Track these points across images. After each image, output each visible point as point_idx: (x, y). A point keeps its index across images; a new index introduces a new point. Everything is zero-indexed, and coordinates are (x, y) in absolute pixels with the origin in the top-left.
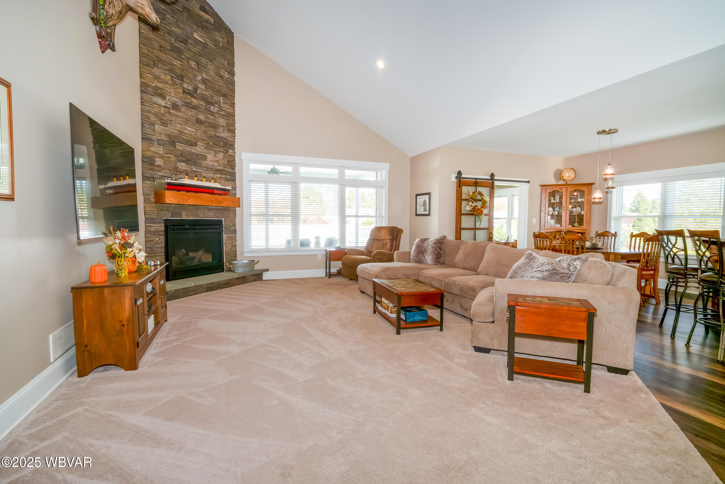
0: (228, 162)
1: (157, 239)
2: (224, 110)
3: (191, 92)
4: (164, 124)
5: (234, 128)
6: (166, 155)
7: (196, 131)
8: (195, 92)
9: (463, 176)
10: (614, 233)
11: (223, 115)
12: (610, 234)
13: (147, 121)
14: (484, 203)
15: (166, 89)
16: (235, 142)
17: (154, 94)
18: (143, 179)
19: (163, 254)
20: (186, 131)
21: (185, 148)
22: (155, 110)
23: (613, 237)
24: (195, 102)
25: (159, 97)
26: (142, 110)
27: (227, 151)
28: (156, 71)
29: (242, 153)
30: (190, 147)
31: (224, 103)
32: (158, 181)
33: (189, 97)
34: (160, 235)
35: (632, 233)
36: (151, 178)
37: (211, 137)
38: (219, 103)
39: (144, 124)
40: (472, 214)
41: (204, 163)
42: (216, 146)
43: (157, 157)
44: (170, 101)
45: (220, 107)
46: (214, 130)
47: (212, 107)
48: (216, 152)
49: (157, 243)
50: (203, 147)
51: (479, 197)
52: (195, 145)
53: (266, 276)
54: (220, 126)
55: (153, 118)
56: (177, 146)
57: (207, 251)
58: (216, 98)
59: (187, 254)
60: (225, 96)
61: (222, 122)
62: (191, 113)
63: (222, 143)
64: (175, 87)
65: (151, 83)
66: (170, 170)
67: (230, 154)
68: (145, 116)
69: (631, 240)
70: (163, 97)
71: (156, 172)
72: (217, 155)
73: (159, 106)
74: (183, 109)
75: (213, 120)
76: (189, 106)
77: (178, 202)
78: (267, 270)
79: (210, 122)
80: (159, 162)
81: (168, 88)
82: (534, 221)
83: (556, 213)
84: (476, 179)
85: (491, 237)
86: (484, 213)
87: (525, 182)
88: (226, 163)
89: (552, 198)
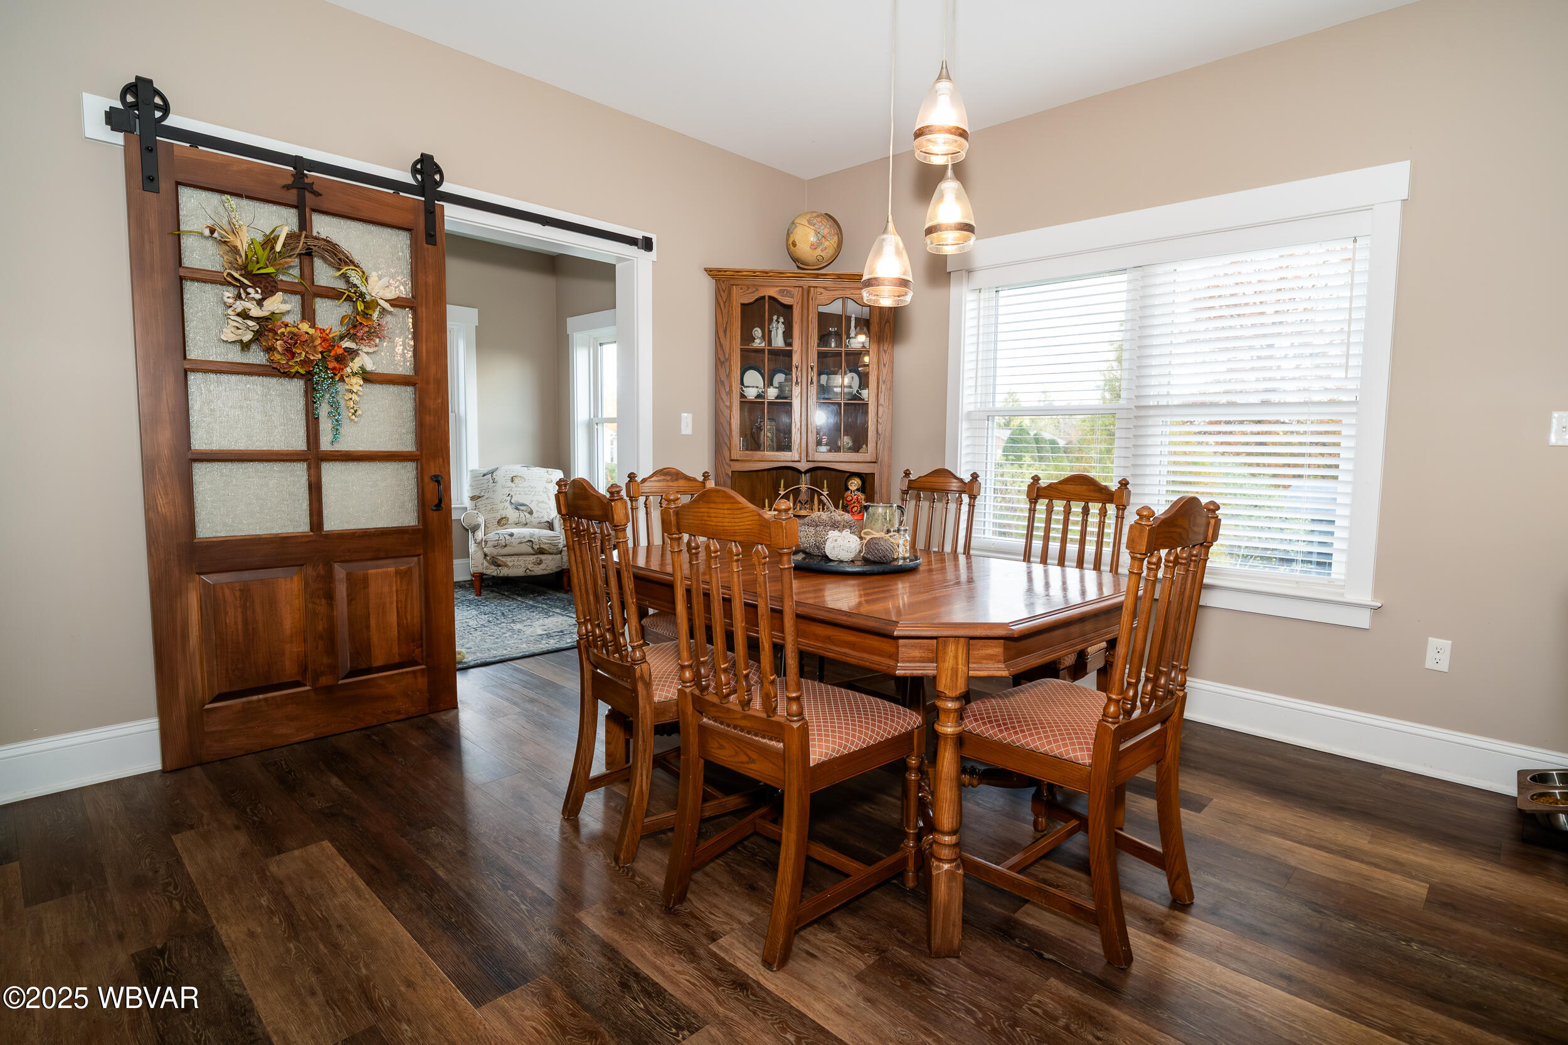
10: (967, 478)
12: (955, 485)
14: (361, 307)
23: (965, 498)
35: (1036, 479)
51: (324, 275)
69: (1032, 511)
82: (686, 424)
83: (772, 393)
84: (297, 162)
85: (432, 499)
86: (355, 365)
87: (631, 241)
89: (757, 332)
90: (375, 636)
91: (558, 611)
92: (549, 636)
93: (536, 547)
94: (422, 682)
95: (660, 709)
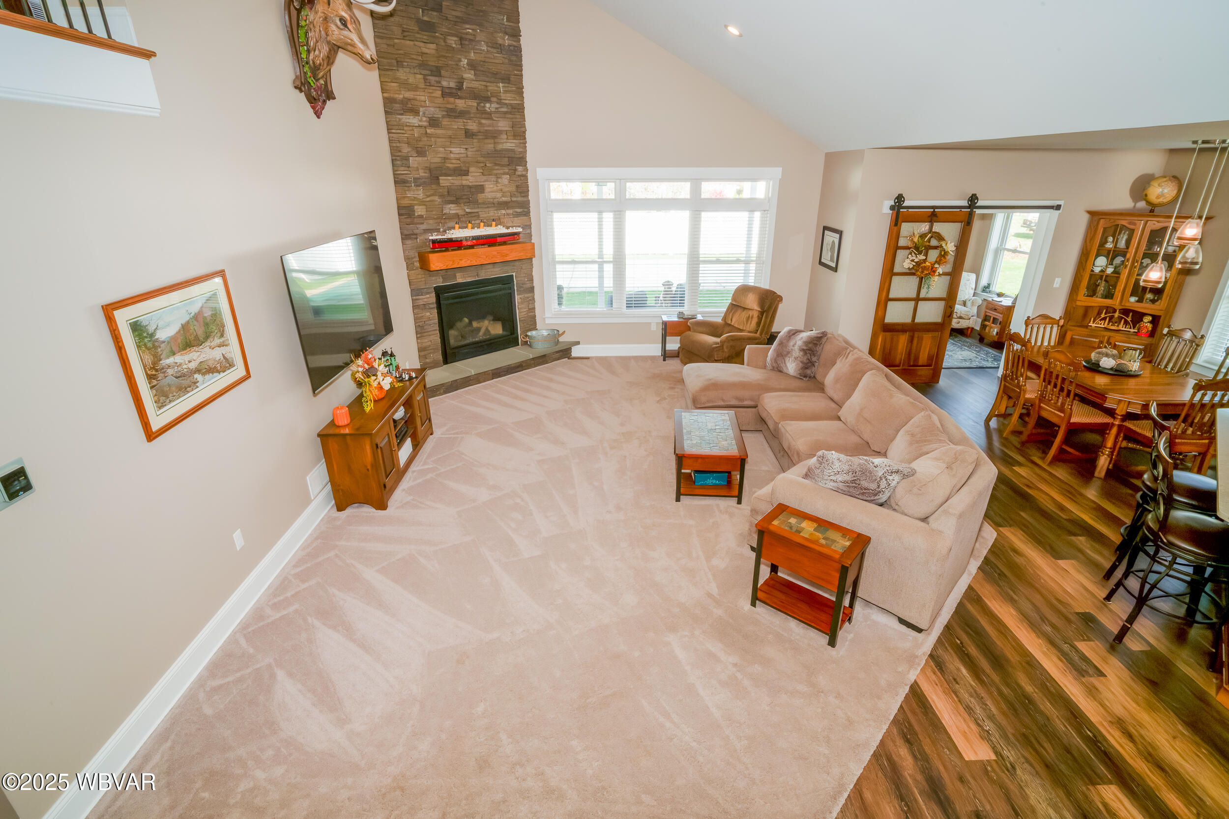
0: (517, 187)
1: (428, 314)
2: (506, 104)
3: (454, 91)
4: (421, 153)
5: (523, 129)
6: (428, 199)
7: (465, 152)
8: (460, 87)
9: (906, 204)
11: (505, 113)
13: (398, 156)
14: (943, 253)
15: (418, 97)
16: (526, 152)
17: (402, 112)
18: (402, 239)
19: (438, 332)
20: (452, 155)
21: (452, 181)
22: (406, 135)
24: (461, 104)
25: (409, 114)
26: (390, 141)
27: (515, 170)
28: (402, 74)
29: (537, 169)
30: (459, 178)
31: (506, 92)
32: (422, 238)
33: (452, 100)
34: (432, 308)
36: (412, 234)
37: (488, 155)
38: (497, 95)
39: (394, 163)
40: (914, 274)
41: (481, 197)
42: (497, 167)
43: (416, 204)
44: (426, 115)
45: (500, 102)
46: (492, 141)
47: (488, 105)
48: (498, 177)
49: (429, 319)
50: (478, 174)
51: (934, 242)
52: (466, 173)
53: (576, 352)
54: (501, 132)
55: (406, 149)
56: (441, 182)
57: (496, 319)
58: (492, 87)
59: (470, 323)
60: (506, 79)
61: (503, 125)
62: (458, 124)
63: (506, 159)
64: (431, 91)
65: (397, 96)
66: (435, 219)
67: (519, 173)
68: (395, 148)
70: (415, 112)
71: (418, 226)
72: (500, 180)
73: (411, 128)
74: (445, 122)
75: (489, 126)
76: (453, 114)
77: (447, 266)
78: (578, 343)
79: (486, 130)
80: (420, 210)
81: (422, 97)
82: (1057, 282)
83: (1110, 270)
84: (934, 207)
85: (948, 314)
86: (937, 271)
87: (1050, 208)
88: (514, 189)
89: (1110, 239)
90: (921, 356)
91: (966, 348)
92: (965, 360)
93: (958, 315)
94: (931, 372)
95: (1027, 400)
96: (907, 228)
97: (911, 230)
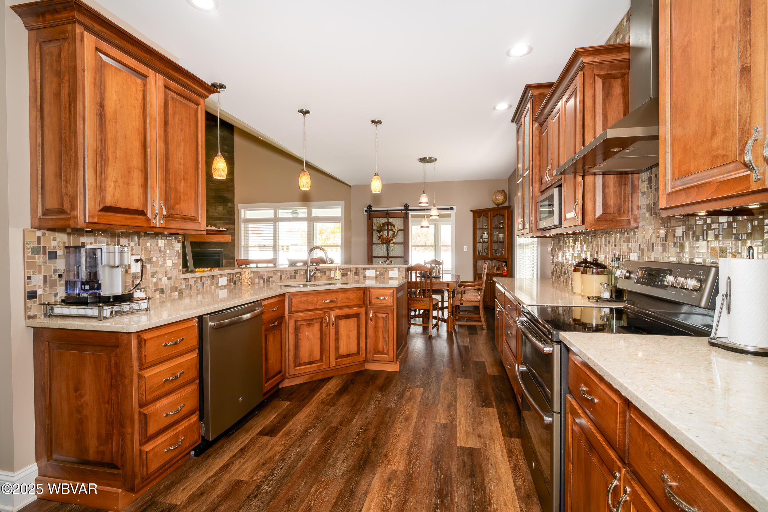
0: (228, 212)
9: (373, 209)
27: (227, 205)
37: (212, 198)
42: (216, 203)
46: (214, 192)
61: (221, 186)
75: (213, 186)
79: (211, 188)
82: (466, 249)
84: (387, 211)
86: (392, 242)
87: (448, 209)
88: (226, 213)
96: (375, 221)
97: (378, 221)
